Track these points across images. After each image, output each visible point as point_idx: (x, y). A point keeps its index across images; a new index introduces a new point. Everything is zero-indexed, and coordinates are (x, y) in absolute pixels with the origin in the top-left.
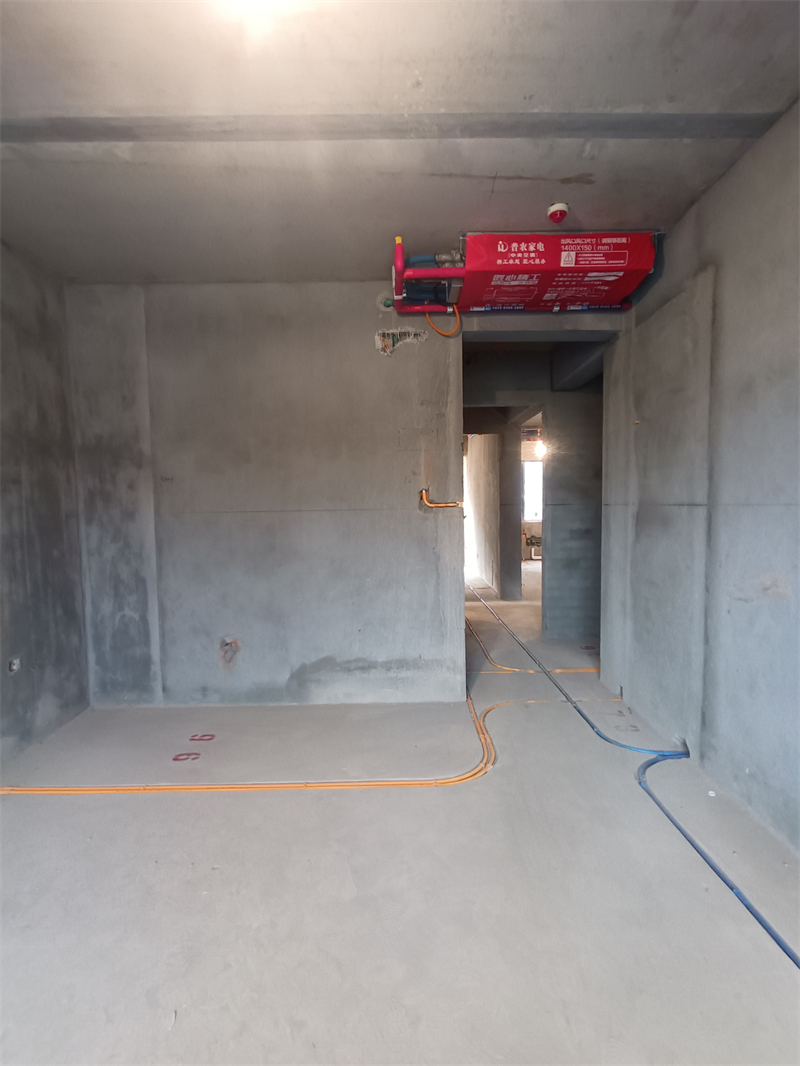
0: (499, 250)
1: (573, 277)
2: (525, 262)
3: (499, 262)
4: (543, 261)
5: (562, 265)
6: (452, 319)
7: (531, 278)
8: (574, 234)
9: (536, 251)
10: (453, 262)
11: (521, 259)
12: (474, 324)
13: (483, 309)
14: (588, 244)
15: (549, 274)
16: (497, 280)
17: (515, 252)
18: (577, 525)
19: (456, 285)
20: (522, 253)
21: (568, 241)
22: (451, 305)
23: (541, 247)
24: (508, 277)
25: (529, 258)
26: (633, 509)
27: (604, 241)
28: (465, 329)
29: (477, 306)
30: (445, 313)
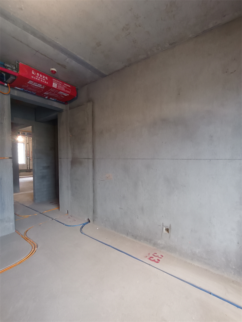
0: (33, 73)
1: (55, 91)
2: (41, 81)
3: (32, 77)
4: (47, 83)
5: (53, 86)
6: (6, 88)
7: (42, 86)
8: (57, 79)
9: (45, 79)
10: (12, 69)
11: (40, 79)
12: (16, 93)
13: (20, 89)
14: (60, 83)
15: (48, 87)
16: (30, 82)
17: (38, 76)
18: (45, 165)
19: (12, 78)
20: (41, 77)
21: (55, 80)
22: (7, 83)
23: (46, 78)
24: (35, 83)
25: (43, 80)
26: (70, 160)
27: (65, 84)
28: (11, 93)
29: (17, 87)
30: (3, 85)
